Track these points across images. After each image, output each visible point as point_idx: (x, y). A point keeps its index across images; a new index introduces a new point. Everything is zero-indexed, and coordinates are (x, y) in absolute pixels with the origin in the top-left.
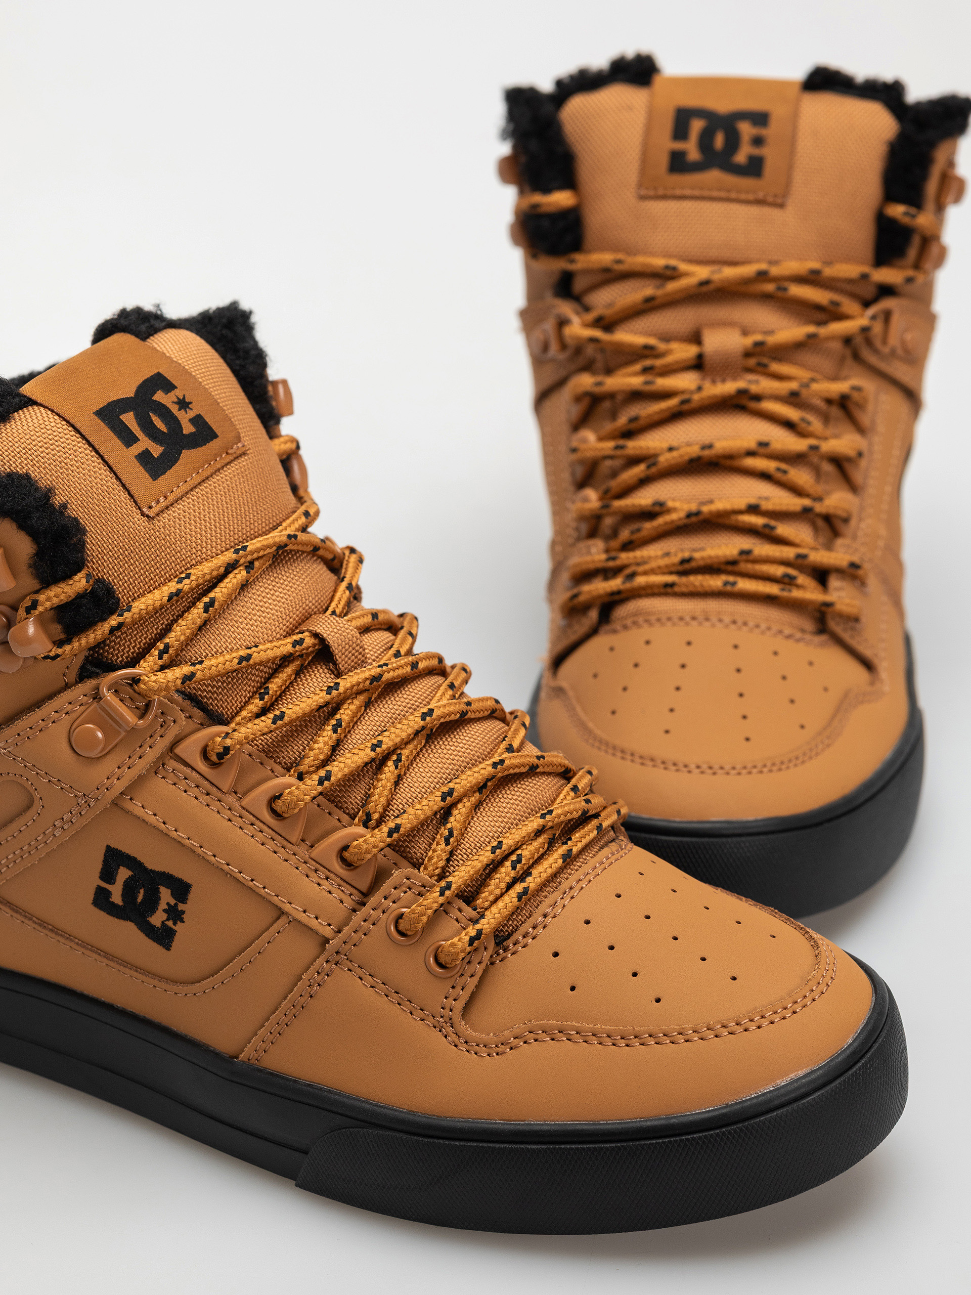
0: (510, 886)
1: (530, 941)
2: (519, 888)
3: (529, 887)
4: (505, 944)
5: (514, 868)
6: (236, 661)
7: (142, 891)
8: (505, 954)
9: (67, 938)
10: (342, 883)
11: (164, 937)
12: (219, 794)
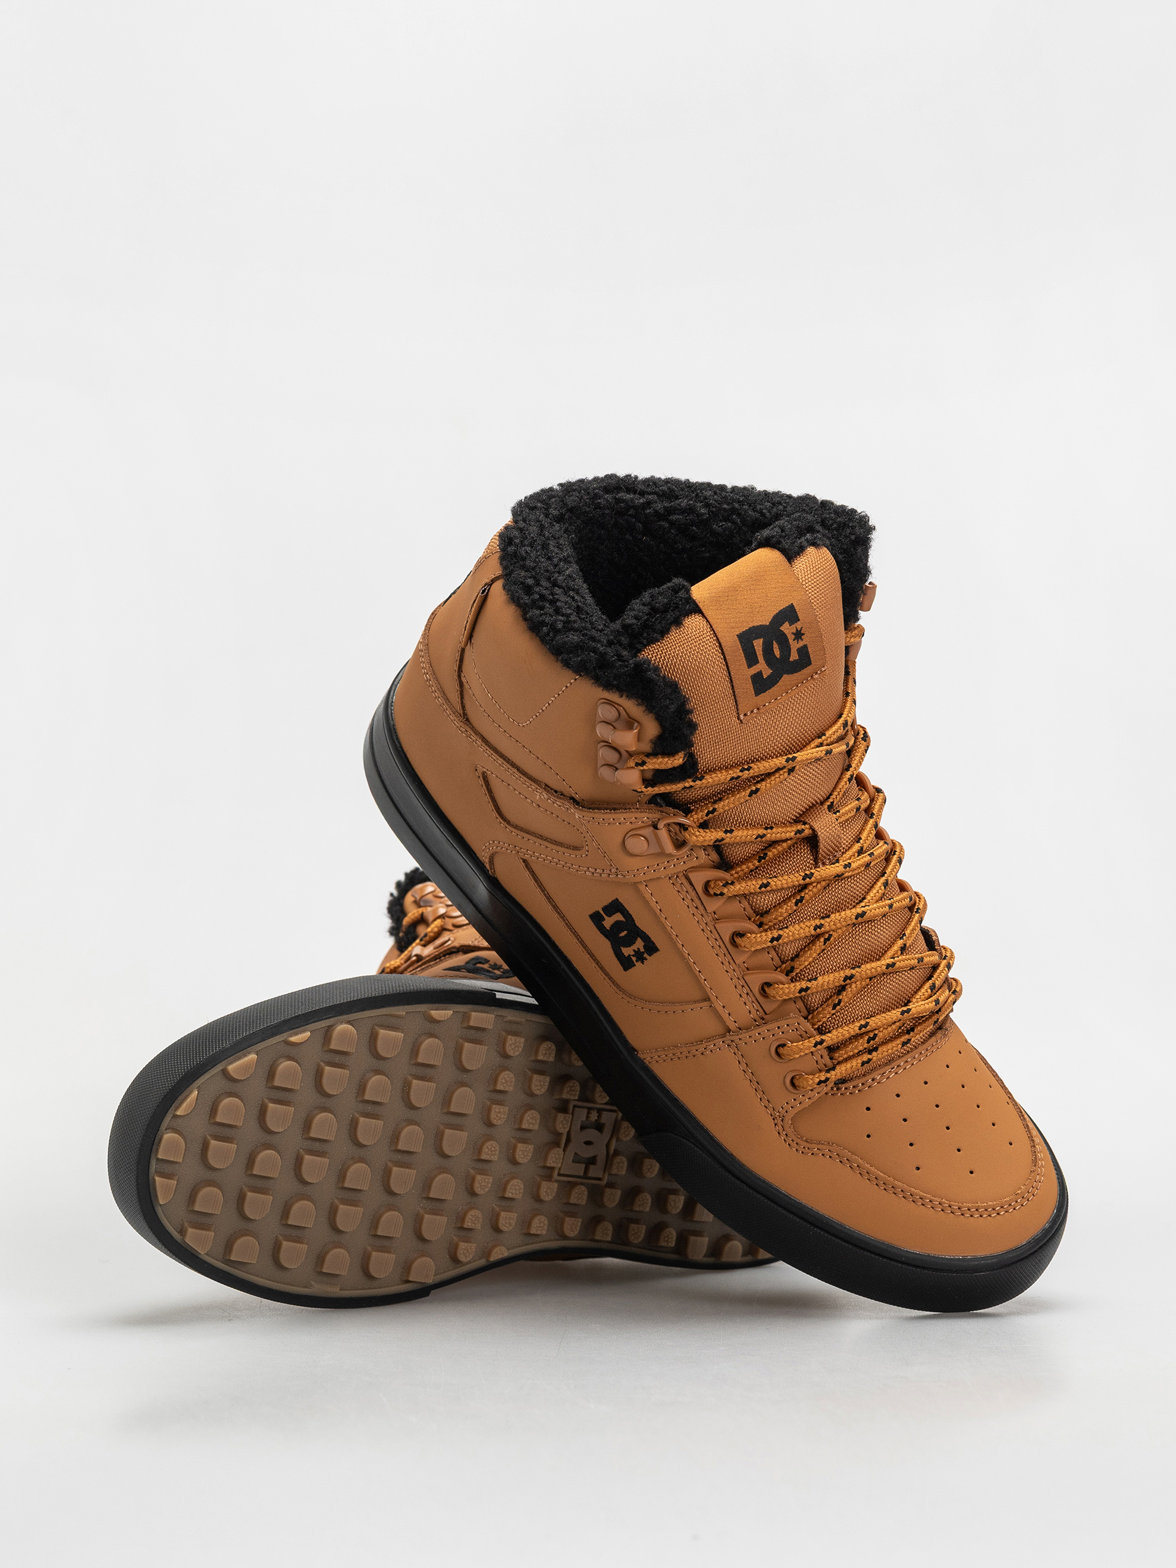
0: (860, 1054)
1: (857, 1092)
2: (865, 1057)
3: (872, 1059)
4: (840, 1085)
5: (868, 1042)
6: (755, 837)
7: (625, 932)
8: (837, 1092)
9: (562, 917)
10: (755, 1001)
11: (626, 964)
12: (704, 913)
